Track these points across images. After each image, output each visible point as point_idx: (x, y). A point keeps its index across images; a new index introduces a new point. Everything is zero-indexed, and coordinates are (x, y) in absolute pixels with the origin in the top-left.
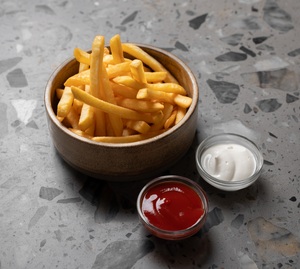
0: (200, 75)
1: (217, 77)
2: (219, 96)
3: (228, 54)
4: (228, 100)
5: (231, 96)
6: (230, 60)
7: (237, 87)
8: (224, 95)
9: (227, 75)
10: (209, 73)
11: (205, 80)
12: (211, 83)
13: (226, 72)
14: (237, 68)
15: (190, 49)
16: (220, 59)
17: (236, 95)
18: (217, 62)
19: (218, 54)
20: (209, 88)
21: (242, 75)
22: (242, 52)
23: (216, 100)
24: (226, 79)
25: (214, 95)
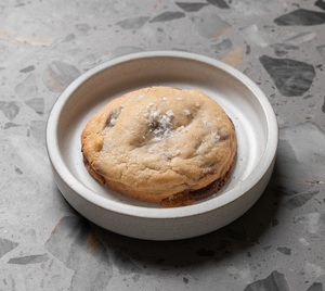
0: (248, 47)
1: (278, 52)
2: (280, 85)
3: (295, 13)
4: (295, 91)
5: (301, 84)
6: (298, 24)
7: (311, 69)
8: (289, 82)
9: (294, 48)
10: (264, 45)
11: (257, 57)
12: (267, 62)
13: (293, 43)
14: (310, 37)
15: (232, 5)
16: (281, 21)
17: (310, 82)
18: (277, 27)
19: (280, 13)
20: (263, 70)
21: (318, 48)
22: (319, 10)
23: (276, 91)
24: (291, 55)
25: (272, 81)
